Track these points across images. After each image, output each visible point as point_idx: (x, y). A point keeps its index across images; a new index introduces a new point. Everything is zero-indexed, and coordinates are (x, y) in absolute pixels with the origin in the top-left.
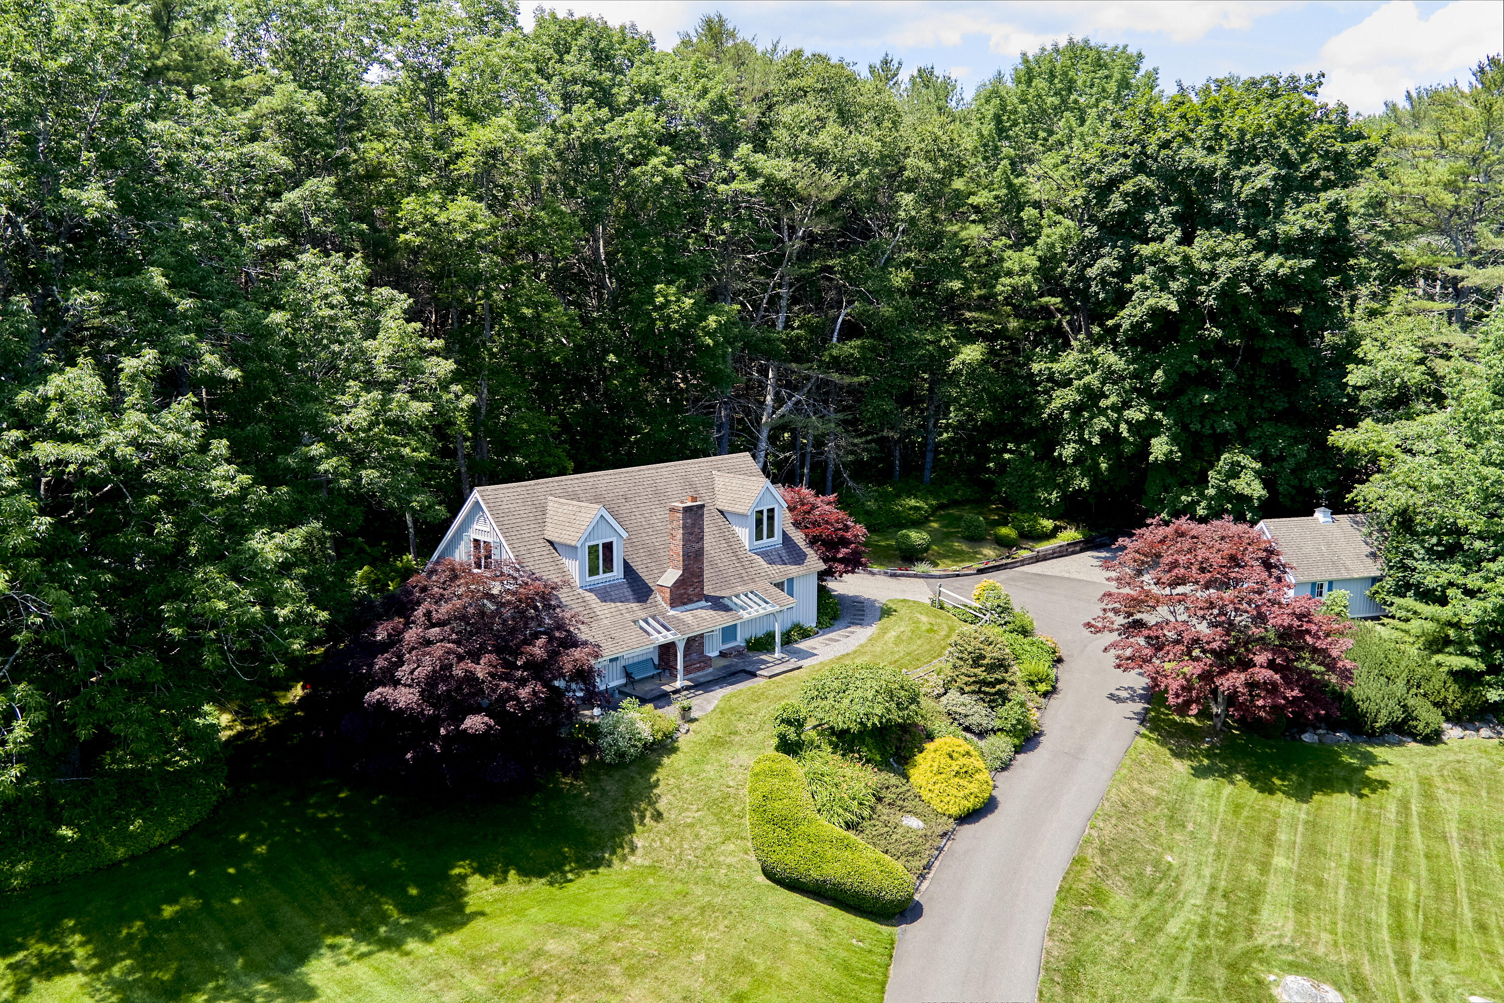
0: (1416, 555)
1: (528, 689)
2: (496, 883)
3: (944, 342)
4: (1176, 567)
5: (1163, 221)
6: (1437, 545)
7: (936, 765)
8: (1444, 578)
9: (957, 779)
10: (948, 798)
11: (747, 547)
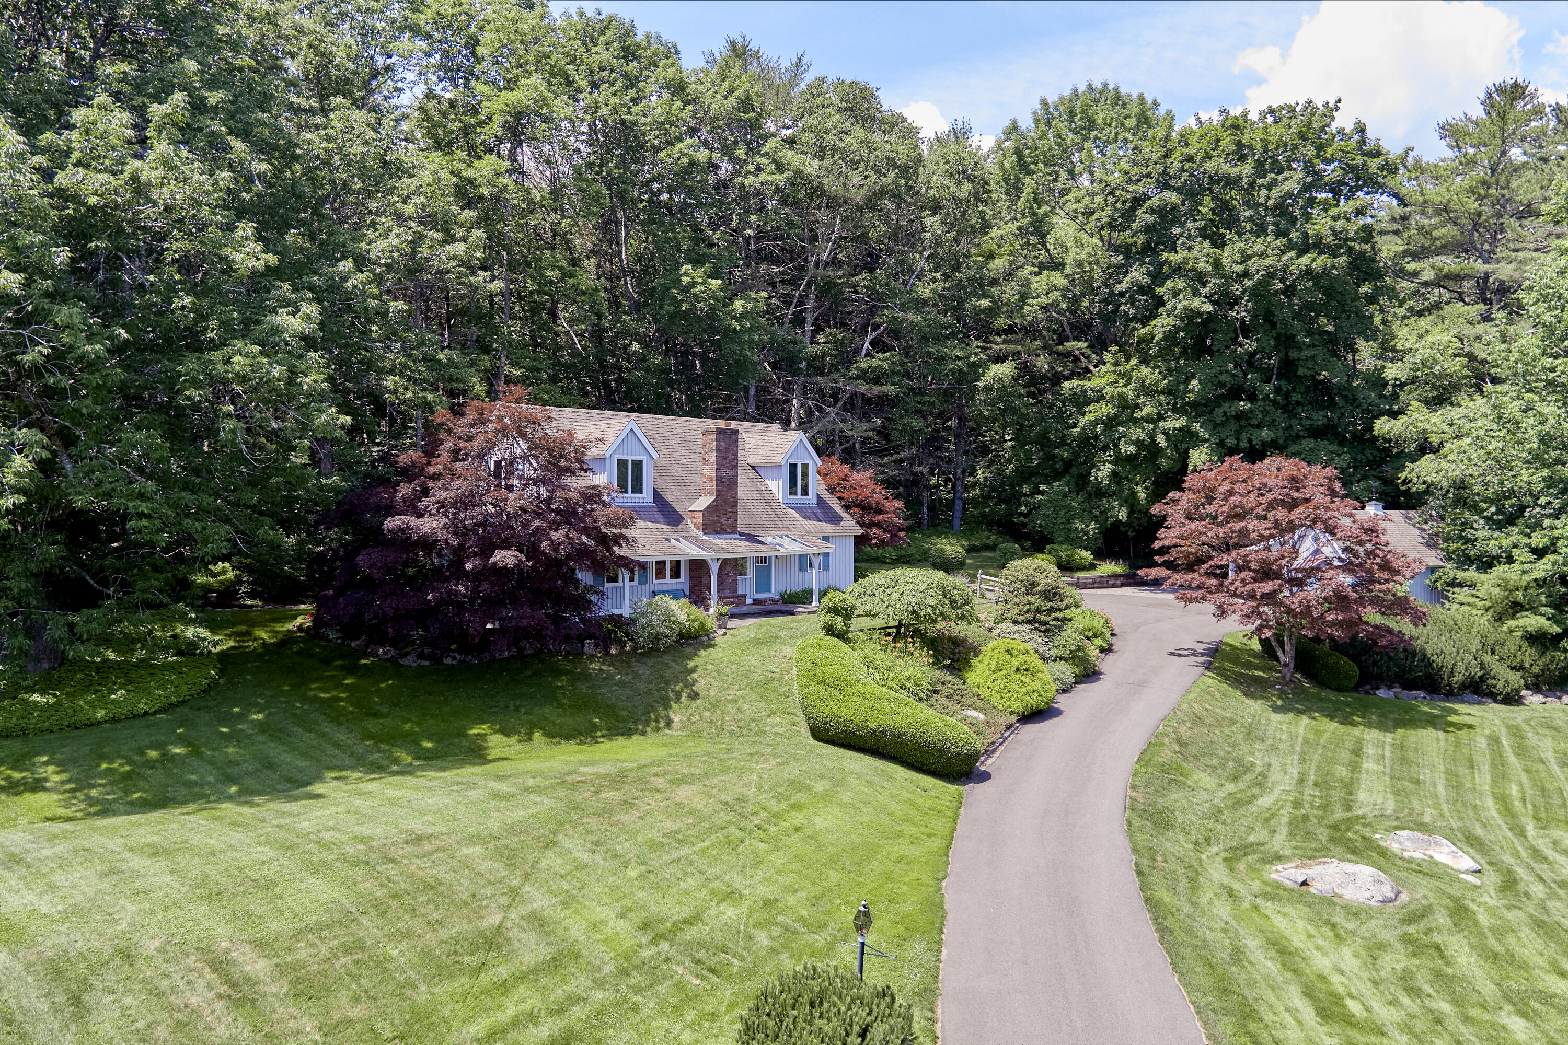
0: (1475, 526)
1: (561, 532)
2: (520, 741)
3: (973, 358)
4: (1231, 495)
5: (1190, 235)
6: (1496, 513)
7: (994, 662)
8: (1506, 542)
9: (1018, 676)
10: (1009, 695)
11: (781, 500)
